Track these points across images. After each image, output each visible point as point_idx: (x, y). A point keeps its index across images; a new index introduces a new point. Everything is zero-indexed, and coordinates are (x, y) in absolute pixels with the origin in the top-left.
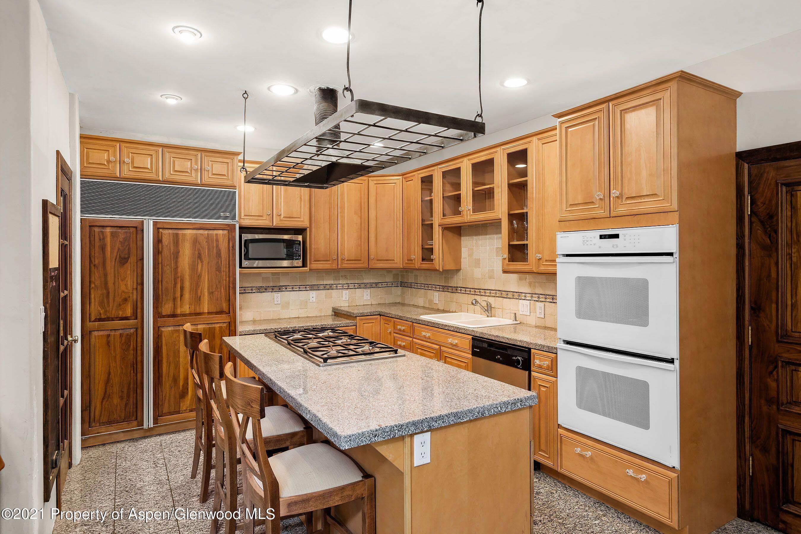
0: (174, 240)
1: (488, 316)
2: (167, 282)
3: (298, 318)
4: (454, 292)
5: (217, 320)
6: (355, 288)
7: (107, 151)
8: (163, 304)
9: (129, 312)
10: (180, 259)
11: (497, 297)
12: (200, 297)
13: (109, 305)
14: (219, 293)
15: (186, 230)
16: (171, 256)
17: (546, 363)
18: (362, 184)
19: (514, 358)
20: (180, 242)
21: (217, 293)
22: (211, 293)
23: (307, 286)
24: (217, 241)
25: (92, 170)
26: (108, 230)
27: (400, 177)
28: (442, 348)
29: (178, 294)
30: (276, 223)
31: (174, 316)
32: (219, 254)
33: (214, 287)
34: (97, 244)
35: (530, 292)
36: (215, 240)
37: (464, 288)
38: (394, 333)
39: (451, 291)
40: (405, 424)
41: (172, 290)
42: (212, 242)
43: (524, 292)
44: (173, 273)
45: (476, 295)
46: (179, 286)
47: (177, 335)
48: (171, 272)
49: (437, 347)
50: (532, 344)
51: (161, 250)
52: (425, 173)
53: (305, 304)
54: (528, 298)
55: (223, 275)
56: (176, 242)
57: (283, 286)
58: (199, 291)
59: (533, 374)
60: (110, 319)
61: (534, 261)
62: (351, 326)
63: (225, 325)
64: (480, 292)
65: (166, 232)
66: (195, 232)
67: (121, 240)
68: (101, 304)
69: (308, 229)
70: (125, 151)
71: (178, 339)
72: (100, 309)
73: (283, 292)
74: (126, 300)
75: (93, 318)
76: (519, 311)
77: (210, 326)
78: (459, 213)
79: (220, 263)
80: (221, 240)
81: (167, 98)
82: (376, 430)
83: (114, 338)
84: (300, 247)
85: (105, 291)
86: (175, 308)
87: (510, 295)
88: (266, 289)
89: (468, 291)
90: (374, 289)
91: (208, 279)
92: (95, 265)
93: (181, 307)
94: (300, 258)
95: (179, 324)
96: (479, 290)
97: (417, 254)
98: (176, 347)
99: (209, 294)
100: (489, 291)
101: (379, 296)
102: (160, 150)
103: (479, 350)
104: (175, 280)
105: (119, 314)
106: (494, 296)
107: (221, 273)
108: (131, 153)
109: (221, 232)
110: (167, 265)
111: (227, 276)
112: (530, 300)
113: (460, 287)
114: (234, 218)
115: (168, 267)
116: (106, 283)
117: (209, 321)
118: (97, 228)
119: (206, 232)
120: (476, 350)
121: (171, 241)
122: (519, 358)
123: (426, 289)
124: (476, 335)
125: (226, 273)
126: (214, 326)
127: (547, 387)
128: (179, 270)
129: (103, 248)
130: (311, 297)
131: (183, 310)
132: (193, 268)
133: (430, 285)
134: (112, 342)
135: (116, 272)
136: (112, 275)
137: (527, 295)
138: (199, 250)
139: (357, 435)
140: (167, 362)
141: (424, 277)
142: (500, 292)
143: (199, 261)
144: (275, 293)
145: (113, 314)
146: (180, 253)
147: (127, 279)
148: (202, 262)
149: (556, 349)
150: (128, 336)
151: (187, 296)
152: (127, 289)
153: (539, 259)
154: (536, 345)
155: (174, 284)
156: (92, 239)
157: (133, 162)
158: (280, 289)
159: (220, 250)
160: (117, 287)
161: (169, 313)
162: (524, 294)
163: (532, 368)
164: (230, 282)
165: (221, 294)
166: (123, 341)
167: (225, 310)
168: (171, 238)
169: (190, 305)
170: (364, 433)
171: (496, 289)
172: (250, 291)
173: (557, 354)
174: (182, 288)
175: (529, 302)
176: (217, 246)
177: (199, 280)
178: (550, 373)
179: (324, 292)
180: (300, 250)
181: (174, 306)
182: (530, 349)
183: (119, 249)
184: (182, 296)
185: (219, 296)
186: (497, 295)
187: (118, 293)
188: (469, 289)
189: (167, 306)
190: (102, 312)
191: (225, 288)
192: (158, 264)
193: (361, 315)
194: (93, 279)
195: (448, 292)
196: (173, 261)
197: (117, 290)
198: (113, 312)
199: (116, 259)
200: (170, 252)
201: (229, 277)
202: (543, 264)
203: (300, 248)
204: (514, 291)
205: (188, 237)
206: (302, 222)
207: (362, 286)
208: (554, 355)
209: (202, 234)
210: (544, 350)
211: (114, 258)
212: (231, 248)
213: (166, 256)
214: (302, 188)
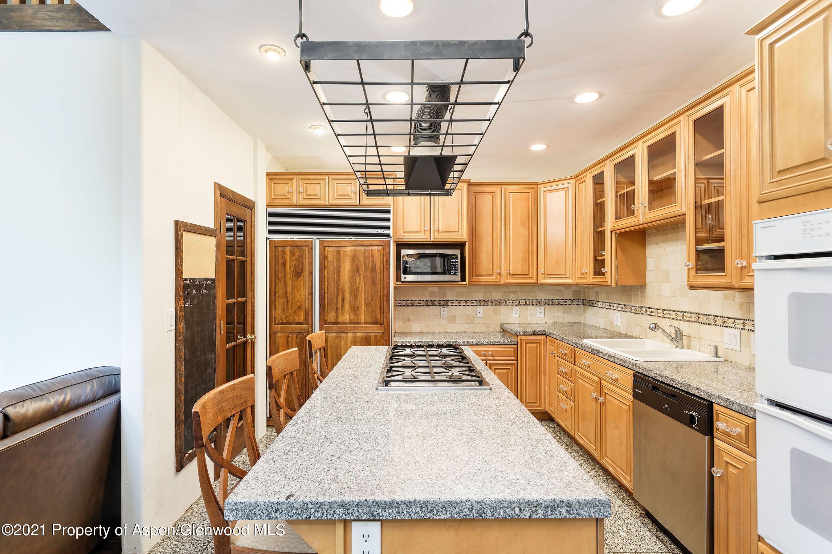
0: (336, 256)
1: (677, 347)
2: (331, 293)
3: (465, 332)
4: (638, 314)
5: (373, 329)
6: (527, 305)
7: (288, 184)
8: (328, 313)
9: (302, 319)
10: (341, 273)
11: (692, 321)
12: (358, 307)
13: (288, 311)
14: (375, 305)
15: (347, 247)
16: (334, 271)
17: (739, 430)
18: (530, 192)
19: (687, 412)
20: (342, 257)
21: (372, 304)
22: (367, 304)
23: (474, 301)
24: (373, 256)
25: (277, 201)
26: (288, 249)
27: (573, 180)
28: (602, 381)
29: (340, 305)
30: (436, 238)
31: (336, 323)
32: (374, 269)
33: (370, 299)
34: (280, 261)
35: (741, 318)
36: (371, 256)
37: (649, 308)
38: (558, 356)
39: (635, 312)
40: (327, 503)
41: (335, 301)
42: (369, 257)
43: (731, 317)
44: (336, 285)
45: (665, 317)
46: (340, 297)
47: (339, 340)
48: (335, 285)
49: (597, 379)
50: (714, 396)
51: (326, 265)
52: (596, 171)
53: (471, 319)
54: (737, 326)
55: (378, 288)
56: (338, 258)
57: (450, 300)
58: (357, 302)
59: (716, 441)
60: (289, 323)
61: (734, 272)
62: (511, 345)
63: (380, 335)
64: (669, 314)
65: (331, 249)
66: (354, 248)
67: (297, 257)
68: (283, 310)
69: (467, 243)
70: (300, 182)
71: (340, 344)
72: (282, 315)
73: (449, 307)
74: (300, 308)
75: (277, 322)
76: (723, 343)
77: (367, 334)
78: (633, 213)
79: (375, 276)
80: (376, 255)
81: (315, 128)
82: (278, 503)
83: (292, 339)
84: (458, 261)
85: (285, 300)
86: (337, 317)
87: (711, 320)
88: (433, 303)
89: (654, 312)
90: (549, 306)
91: (365, 291)
92: (278, 278)
93: (343, 316)
94: (458, 273)
95: (341, 331)
96: (668, 312)
97: (588, 266)
98: (339, 352)
99: (366, 305)
100: (681, 314)
101: (556, 315)
102: (327, 178)
103: (641, 392)
104: (338, 291)
105: (295, 320)
106: (688, 321)
107: (376, 286)
108: (305, 183)
109: (376, 248)
110: (331, 278)
111: (382, 289)
112: (742, 329)
113: (645, 307)
114: (387, 234)
115: (332, 280)
116: (286, 293)
117: (366, 329)
118: (280, 247)
119: (363, 248)
120: (637, 391)
121: (335, 257)
122: (694, 414)
123: (607, 308)
124: (639, 371)
125: (381, 286)
126: (370, 334)
127: (740, 469)
128: (341, 283)
129: (284, 264)
130: (478, 312)
131: (344, 318)
132: (352, 280)
133: (611, 303)
134: (290, 342)
135: (293, 284)
136: (291, 287)
137: (736, 321)
138: (357, 264)
139: (248, 504)
140: (331, 364)
141: (605, 294)
142: (696, 315)
143: (357, 274)
144: (441, 307)
145: (290, 319)
146: (342, 268)
147: (301, 290)
148: (360, 276)
149: (755, 411)
150: (302, 339)
151: (347, 306)
152: (301, 298)
153: (742, 267)
154: (720, 398)
155: (337, 296)
156: (277, 257)
157: (306, 191)
158: (446, 303)
159: (375, 265)
160: (294, 297)
161: (333, 321)
162: (731, 320)
163: (715, 434)
164: (385, 295)
165: (376, 305)
166: (298, 342)
167: (379, 321)
168: (335, 254)
169: (349, 314)
170: (258, 503)
171: (691, 311)
172: (418, 305)
173: (755, 419)
174: (343, 299)
175: (739, 331)
176: (373, 261)
177: (357, 292)
178: (744, 447)
179: (491, 308)
180: (458, 264)
181: (337, 315)
182: (711, 404)
183: (295, 265)
184: (343, 306)
185: (374, 308)
186: (692, 320)
187: (295, 301)
188: (656, 310)
189: (331, 314)
190: (283, 317)
191: (379, 300)
192: (324, 277)
193: (523, 334)
194: (277, 290)
195: (632, 312)
196: (336, 274)
197: (293, 299)
198: (291, 317)
199: (293, 273)
200: (334, 267)
201: (383, 290)
202: (749, 274)
203: (458, 263)
204: (717, 315)
205: (348, 253)
206: (462, 236)
207: (536, 302)
208: (750, 421)
209: (360, 250)
210: (733, 408)
211: (292, 273)
212: (385, 263)
213: (330, 270)
214: (422, 197)
